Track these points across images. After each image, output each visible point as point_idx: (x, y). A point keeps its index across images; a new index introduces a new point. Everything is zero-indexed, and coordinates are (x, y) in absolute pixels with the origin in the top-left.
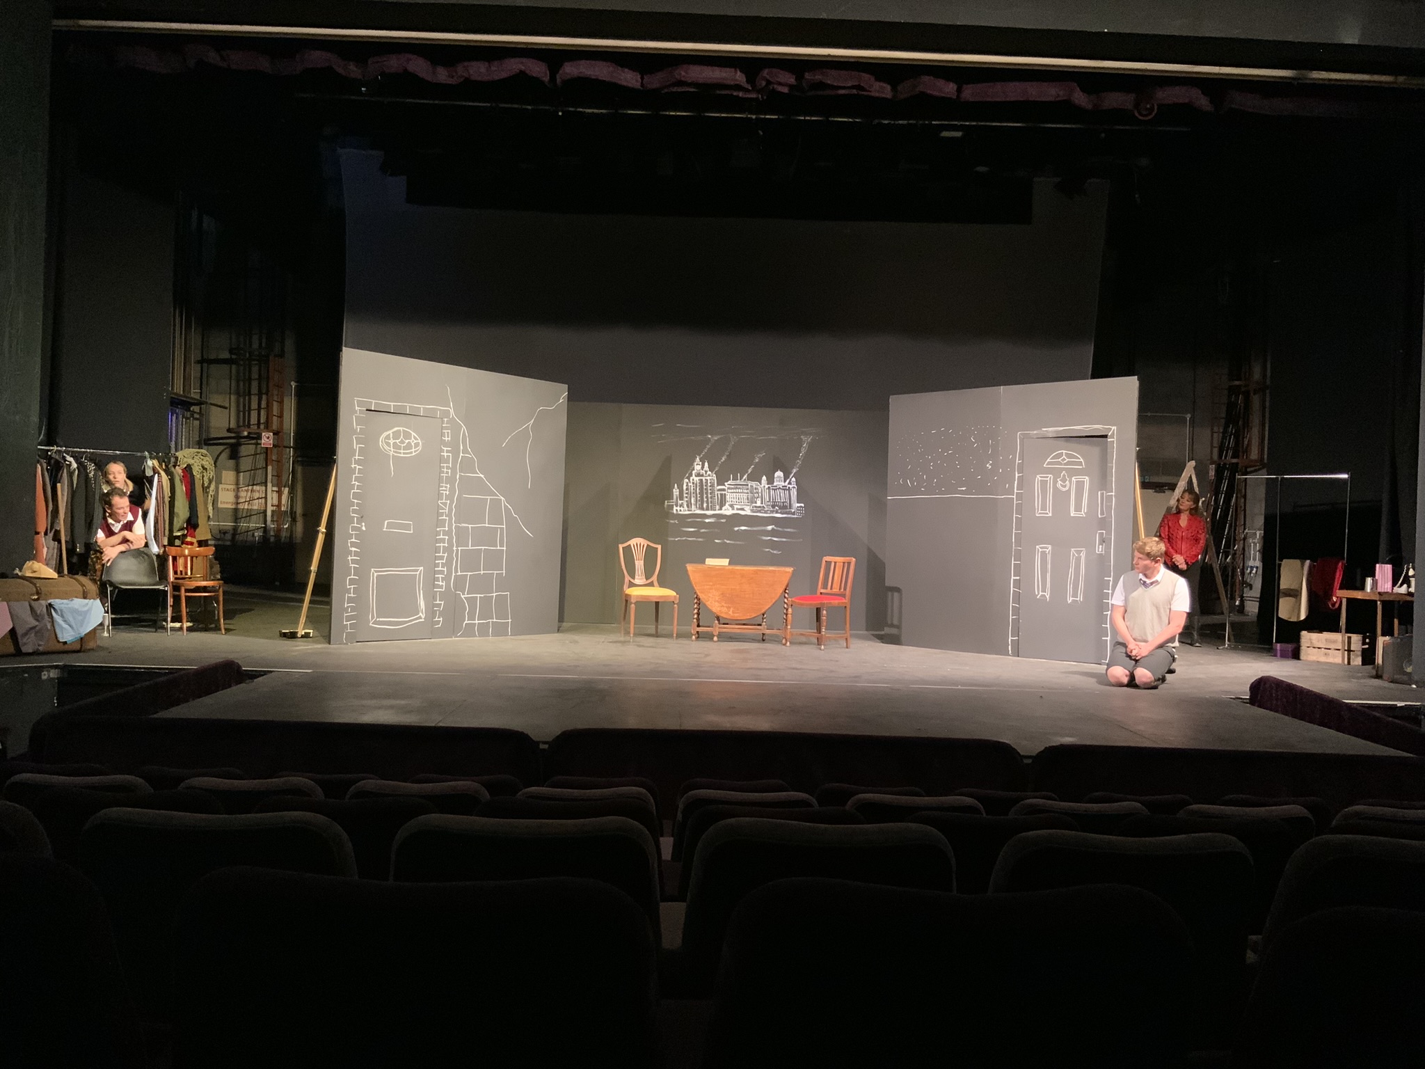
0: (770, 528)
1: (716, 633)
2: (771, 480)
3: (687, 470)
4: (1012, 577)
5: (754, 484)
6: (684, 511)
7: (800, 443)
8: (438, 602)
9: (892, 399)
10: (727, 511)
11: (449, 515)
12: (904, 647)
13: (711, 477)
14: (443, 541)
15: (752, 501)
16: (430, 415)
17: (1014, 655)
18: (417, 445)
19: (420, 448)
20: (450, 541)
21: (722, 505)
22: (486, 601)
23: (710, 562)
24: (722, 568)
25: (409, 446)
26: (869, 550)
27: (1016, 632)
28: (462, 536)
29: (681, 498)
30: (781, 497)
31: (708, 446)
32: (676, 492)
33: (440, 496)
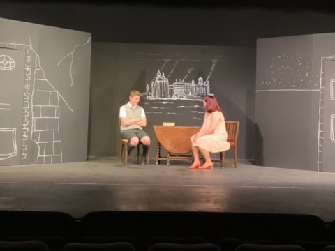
0: (196, 106)
1: (168, 161)
2: (196, 82)
3: (153, 77)
4: (319, 131)
5: (188, 84)
6: (152, 98)
7: (212, 63)
8: (24, 146)
9: (259, 41)
10: (174, 98)
11: (30, 101)
12: (265, 167)
13: (166, 81)
14: (26, 114)
15: (187, 93)
16: (20, 49)
17: (320, 171)
18: (12, 64)
19: (14, 66)
20: (30, 114)
21: (171, 95)
22: (49, 145)
23: (165, 124)
24: (171, 127)
25: (8, 65)
26: (247, 118)
27: (321, 159)
28: (36, 111)
29: (151, 91)
30: (202, 91)
31: (164, 65)
32: (148, 88)
33: (25, 91)
